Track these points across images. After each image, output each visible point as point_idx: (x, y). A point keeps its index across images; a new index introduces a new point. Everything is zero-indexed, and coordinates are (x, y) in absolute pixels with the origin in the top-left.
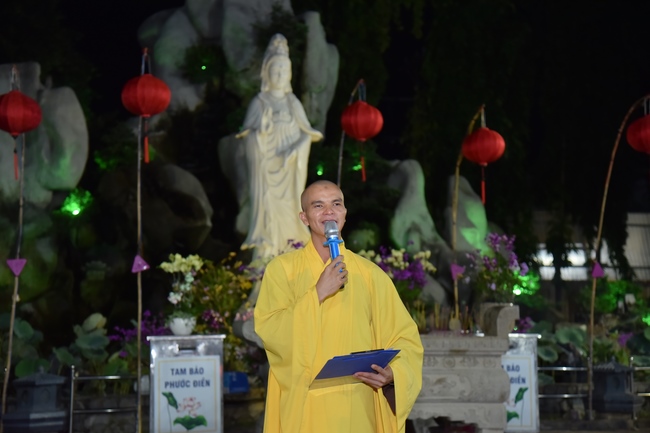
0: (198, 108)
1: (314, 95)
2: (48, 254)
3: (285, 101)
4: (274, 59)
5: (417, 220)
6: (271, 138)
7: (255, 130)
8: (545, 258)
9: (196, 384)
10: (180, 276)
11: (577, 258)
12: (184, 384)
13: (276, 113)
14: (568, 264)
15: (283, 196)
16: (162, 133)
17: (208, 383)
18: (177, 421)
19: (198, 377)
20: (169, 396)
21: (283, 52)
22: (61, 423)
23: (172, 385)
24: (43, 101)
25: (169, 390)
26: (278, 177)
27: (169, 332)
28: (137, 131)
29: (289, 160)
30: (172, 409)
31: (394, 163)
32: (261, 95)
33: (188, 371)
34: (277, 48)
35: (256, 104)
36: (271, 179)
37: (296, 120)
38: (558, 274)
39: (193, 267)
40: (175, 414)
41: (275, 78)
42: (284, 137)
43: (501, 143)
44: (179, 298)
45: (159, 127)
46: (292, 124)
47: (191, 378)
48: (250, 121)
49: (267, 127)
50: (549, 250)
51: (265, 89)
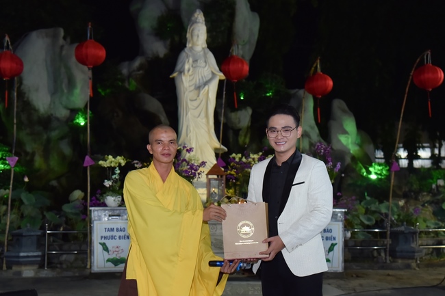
0: (165, 55)
1: (240, 47)
2: (67, 150)
3: (202, 53)
4: (195, 26)
5: (308, 129)
6: (192, 77)
7: (181, 72)
8: (403, 153)
9: (120, 238)
10: (112, 169)
11: (424, 153)
12: (113, 238)
13: (195, 61)
14: (418, 157)
15: (199, 115)
16: (141, 72)
17: (128, 237)
18: (108, 260)
19: (122, 234)
20: (104, 245)
21: (201, 21)
22: (39, 259)
23: (105, 238)
24: (64, 52)
25: (103, 241)
26: (196, 103)
27: (104, 205)
28: (125, 71)
29: (203, 92)
30: (105, 253)
31: (293, 91)
32: (186, 50)
33: (115, 230)
34: (196, 18)
35: (183, 55)
36: (191, 105)
37: (209, 66)
38: (411, 164)
39: (120, 164)
40: (107, 256)
41: (195, 38)
42: (200, 77)
43: (330, 83)
44: (111, 184)
45: (140, 68)
46: (206, 68)
47: (118, 234)
48: (178, 67)
49: (189, 70)
50: (405, 148)
51: (189, 45)
